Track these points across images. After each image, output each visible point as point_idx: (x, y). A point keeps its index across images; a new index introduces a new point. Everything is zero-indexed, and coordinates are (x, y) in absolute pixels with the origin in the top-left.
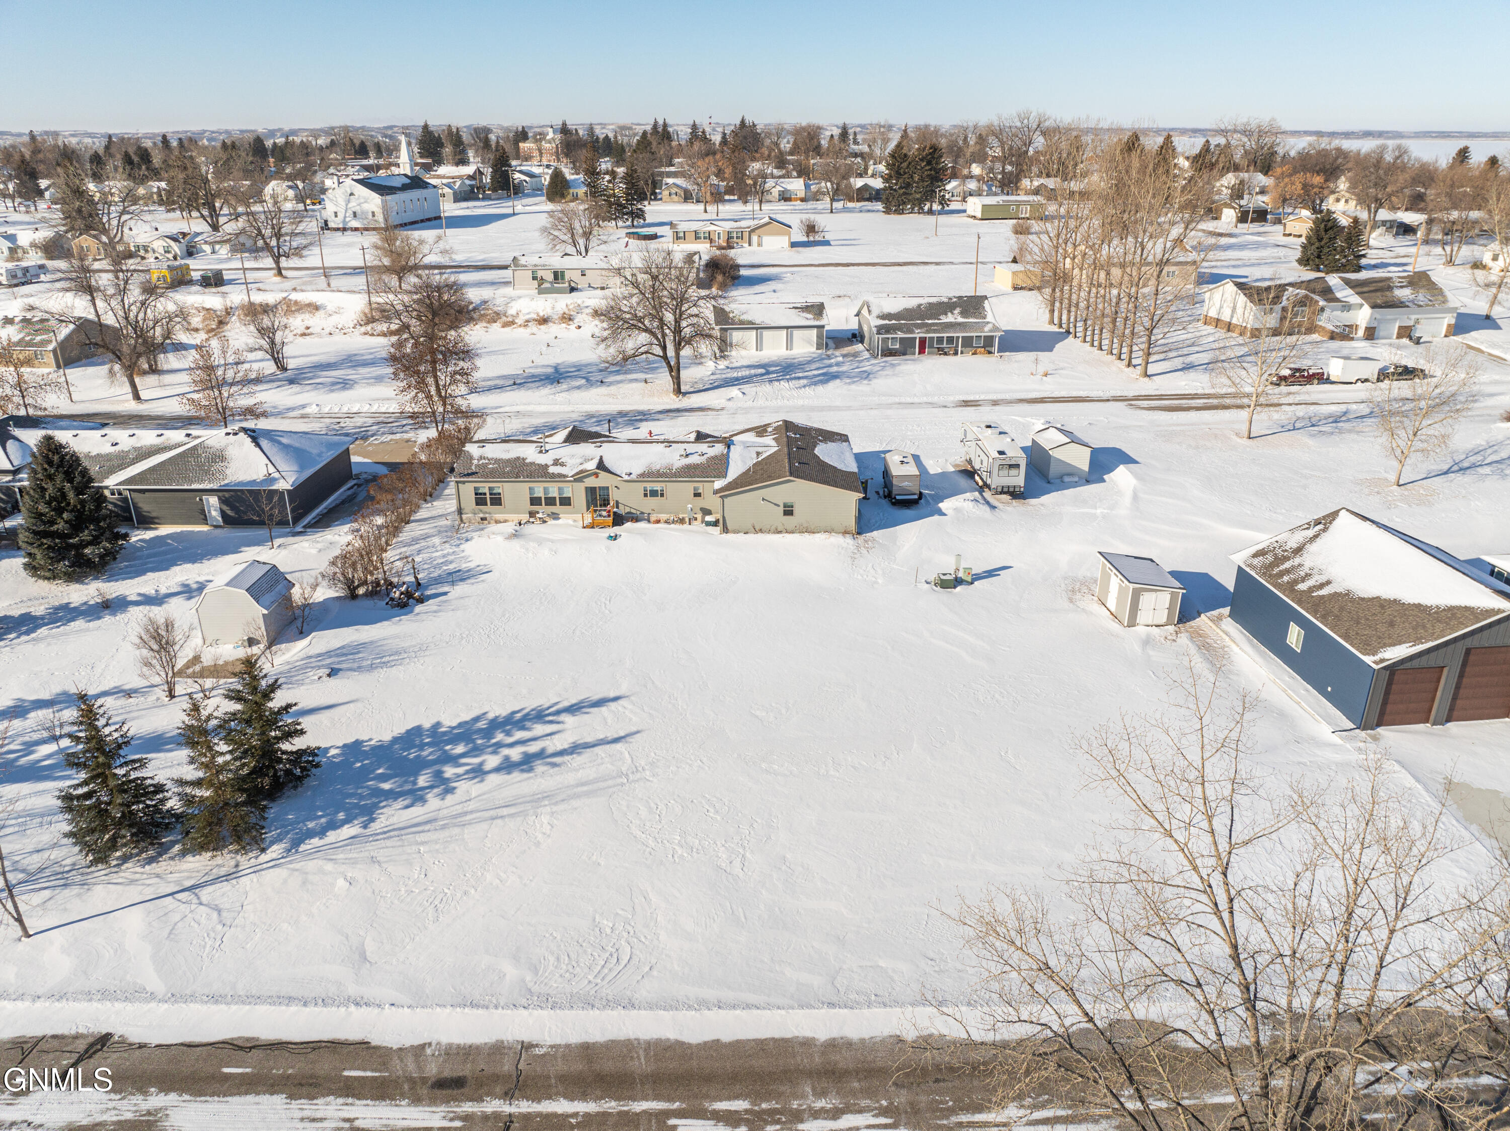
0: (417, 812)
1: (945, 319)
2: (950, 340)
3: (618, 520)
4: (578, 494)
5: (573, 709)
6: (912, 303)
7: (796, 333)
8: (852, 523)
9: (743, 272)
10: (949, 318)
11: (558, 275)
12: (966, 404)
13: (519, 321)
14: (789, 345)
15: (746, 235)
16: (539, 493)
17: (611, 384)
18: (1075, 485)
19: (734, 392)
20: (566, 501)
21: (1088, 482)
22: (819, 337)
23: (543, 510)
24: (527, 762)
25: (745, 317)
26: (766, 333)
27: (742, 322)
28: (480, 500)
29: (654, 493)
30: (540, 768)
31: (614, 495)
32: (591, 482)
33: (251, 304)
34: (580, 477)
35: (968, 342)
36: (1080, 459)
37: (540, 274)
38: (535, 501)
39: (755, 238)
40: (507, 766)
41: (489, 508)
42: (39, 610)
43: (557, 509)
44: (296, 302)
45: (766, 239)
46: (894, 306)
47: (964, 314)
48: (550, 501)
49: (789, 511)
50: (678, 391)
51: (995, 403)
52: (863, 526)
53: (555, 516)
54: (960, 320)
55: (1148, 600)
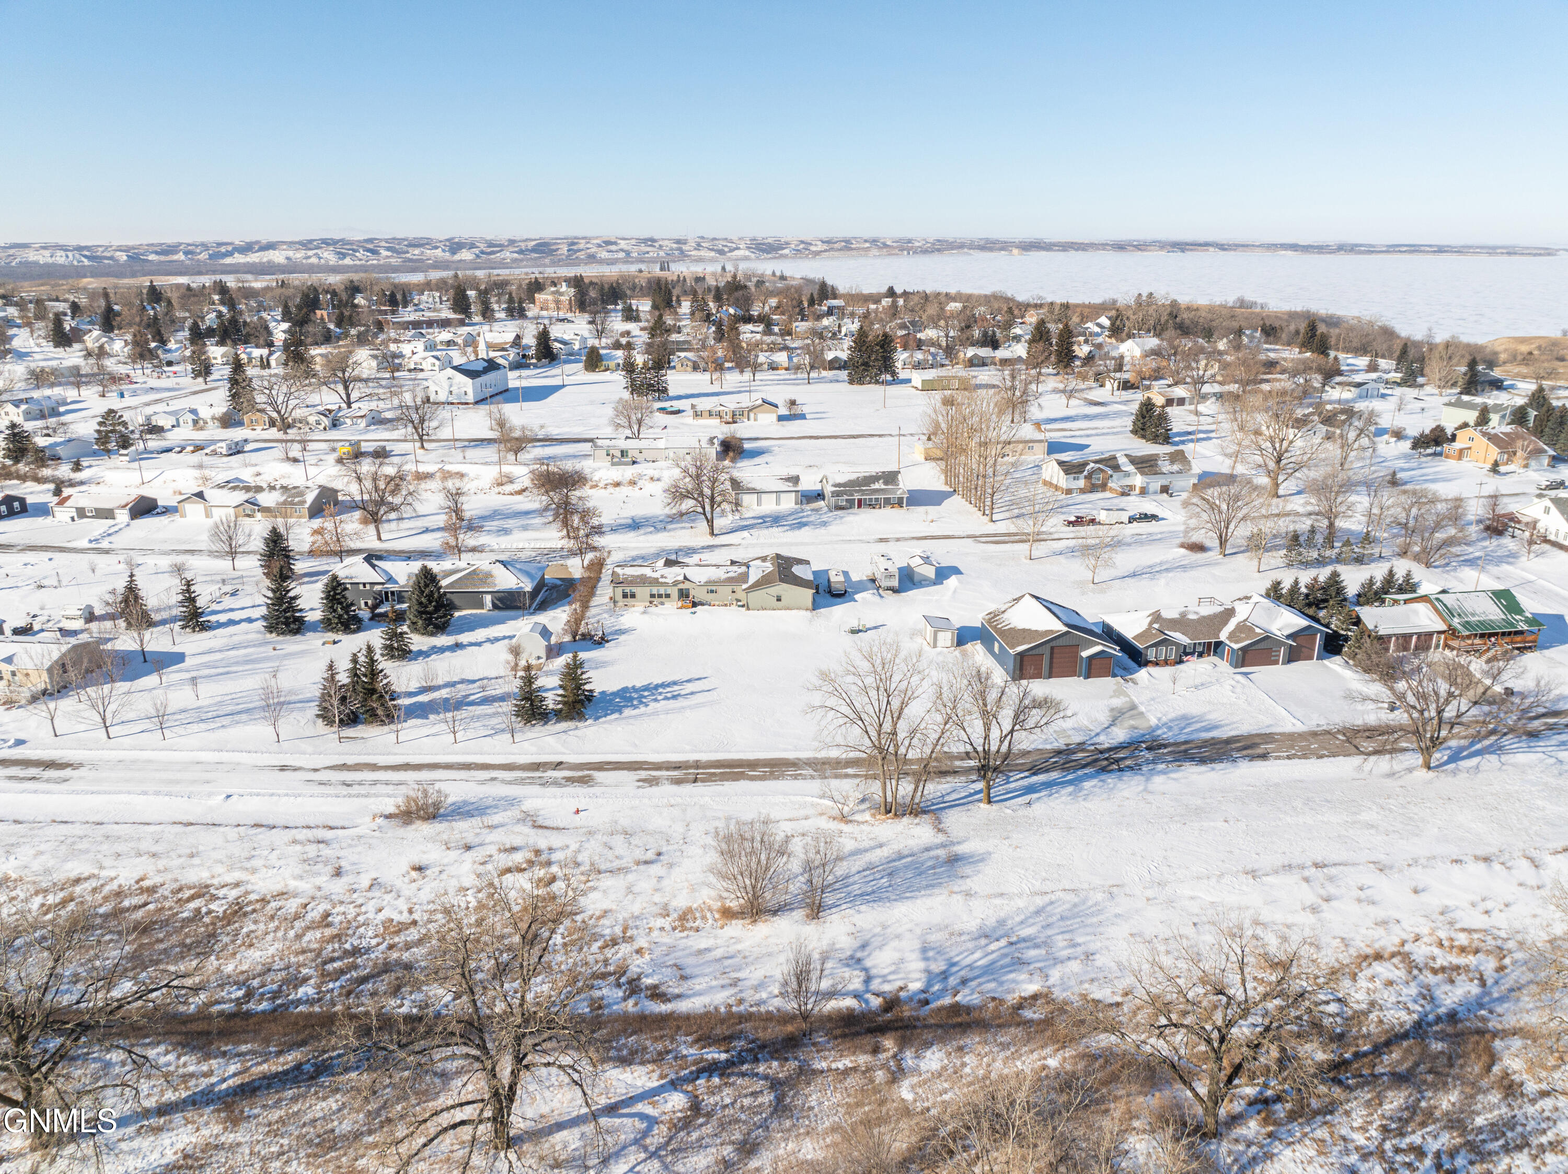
0: (636, 712)
1: (874, 486)
2: (877, 499)
3: (695, 605)
4: (674, 592)
5: (689, 681)
6: (853, 477)
7: (782, 495)
8: (809, 603)
9: (747, 446)
10: (876, 486)
11: (623, 453)
12: (882, 540)
13: (601, 485)
14: (778, 502)
15: (746, 414)
16: (655, 591)
17: (670, 530)
18: (928, 586)
19: (745, 534)
20: (668, 596)
21: (935, 584)
22: (796, 497)
23: (656, 600)
24: (674, 697)
25: (750, 486)
26: (763, 496)
27: (748, 489)
28: (625, 596)
29: (712, 591)
30: (680, 699)
31: (692, 593)
32: (681, 586)
33: (417, 472)
34: (675, 583)
35: (887, 502)
36: (930, 572)
37: (611, 452)
38: (652, 596)
39: (752, 415)
40: (666, 698)
41: (629, 599)
42: (424, 648)
43: (663, 600)
44: (448, 472)
45: (760, 416)
46: (842, 479)
47: (886, 483)
48: (660, 596)
49: (779, 600)
50: (712, 533)
51: (898, 540)
52: (815, 606)
53: (662, 604)
54: (883, 487)
55: (941, 635)
